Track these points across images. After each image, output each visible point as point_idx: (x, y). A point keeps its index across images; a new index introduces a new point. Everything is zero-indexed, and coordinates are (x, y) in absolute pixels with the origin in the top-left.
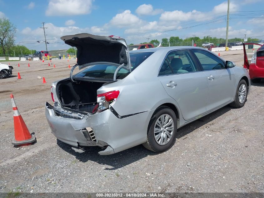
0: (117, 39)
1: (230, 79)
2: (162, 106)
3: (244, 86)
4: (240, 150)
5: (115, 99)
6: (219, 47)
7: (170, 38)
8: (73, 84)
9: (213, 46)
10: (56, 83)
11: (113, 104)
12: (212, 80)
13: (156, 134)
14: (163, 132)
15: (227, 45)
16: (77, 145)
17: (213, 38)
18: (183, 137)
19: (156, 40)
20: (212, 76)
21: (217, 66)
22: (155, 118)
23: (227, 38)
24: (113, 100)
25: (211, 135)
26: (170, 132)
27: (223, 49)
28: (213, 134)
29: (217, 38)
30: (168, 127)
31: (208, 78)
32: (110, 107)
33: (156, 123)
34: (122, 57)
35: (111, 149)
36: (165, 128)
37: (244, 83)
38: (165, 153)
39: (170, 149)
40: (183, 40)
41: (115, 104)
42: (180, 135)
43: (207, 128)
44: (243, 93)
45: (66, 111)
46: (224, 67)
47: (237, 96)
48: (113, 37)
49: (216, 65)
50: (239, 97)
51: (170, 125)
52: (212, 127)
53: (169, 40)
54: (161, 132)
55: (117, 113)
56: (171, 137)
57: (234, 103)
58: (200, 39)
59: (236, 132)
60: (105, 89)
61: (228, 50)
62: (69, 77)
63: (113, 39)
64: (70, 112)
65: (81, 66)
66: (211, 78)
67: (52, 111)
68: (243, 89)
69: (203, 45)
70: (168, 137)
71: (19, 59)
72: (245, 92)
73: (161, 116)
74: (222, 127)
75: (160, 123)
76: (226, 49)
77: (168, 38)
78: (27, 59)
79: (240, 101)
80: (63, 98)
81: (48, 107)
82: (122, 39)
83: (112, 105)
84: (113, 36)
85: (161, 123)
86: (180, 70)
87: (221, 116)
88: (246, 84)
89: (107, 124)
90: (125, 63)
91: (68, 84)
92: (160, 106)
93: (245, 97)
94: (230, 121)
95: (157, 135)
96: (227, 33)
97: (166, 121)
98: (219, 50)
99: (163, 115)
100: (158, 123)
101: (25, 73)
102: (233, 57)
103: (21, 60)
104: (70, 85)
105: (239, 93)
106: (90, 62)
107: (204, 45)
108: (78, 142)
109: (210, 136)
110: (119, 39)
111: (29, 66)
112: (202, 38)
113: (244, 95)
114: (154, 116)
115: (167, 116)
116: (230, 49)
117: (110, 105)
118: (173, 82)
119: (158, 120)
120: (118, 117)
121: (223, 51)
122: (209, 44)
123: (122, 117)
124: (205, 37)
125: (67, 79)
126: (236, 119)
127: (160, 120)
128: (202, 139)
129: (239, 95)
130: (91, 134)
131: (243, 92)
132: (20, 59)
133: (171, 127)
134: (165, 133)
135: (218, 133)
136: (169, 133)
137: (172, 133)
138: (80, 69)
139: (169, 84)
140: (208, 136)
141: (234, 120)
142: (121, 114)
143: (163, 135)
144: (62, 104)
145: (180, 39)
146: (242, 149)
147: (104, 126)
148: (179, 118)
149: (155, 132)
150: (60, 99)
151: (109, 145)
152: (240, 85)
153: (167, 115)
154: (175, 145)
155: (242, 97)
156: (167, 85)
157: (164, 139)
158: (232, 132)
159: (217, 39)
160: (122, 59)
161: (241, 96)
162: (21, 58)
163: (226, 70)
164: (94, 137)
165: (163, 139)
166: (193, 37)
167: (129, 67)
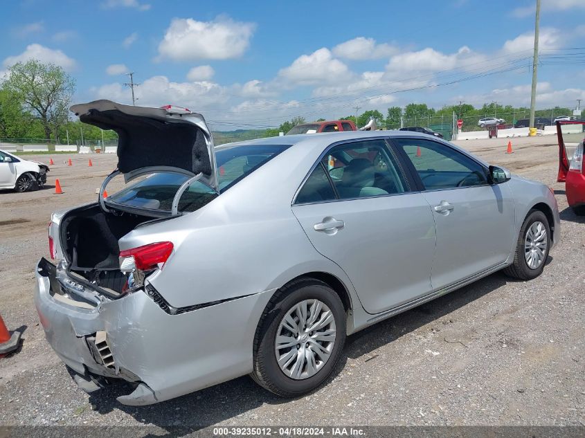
0: (181, 115)
1: (501, 210)
2: (301, 280)
3: (540, 227)
4: (501, 400)
5: (160, 265)
6: (516, 127)
7: (408, 107)
8: (108, 215)
9: (502, 126)
10: (62, 216)
11: (155, 277)
12: (448, 213)
13: (282, 352)
14: (304, 345)
15: (532, 123)
16: (82, 370)
17: (504, 107)
18: (368, 356)
19: (376, 111)
20: (446, 204)
21: (469, 176)
22: (279, 310)
23: (532, 108)
24: (156, 266)
25: (438, 353)
26: (325, 344)
27: (523, 131)
28: (443, 351)
29: (514, 107)
30: (318, 331)
31: (436, 208)
32: (147, 284)
33: (283, 323)
34: (198, 157)
35: (147, 392)
36: (311, 334)
37: (539, 220)
38: (307, 398)
39: (324, 389)
40: (436, 111)
41: (159, 276)
42: (362, 349)
43: (435, 331)
44: (538, 244)
45: (73, 284)
46: (486, 179)
47: (522, 251)
48: (170, 110)
49: (468, 174)
50: (527, 254)
51: (327, 327)
52: (449, 329)
53: (403, 112)
54: (299, 345)
55: (164, 300)
56: (325, 357)
57: (512, 266)
58: (475, 109)
59: (505, 346)
60: (141, 237)
61: (534, 134)
62: (96, 201)
63: (171, 114)
64: (79, 286)
65: (129, 175)
66: (446, 208)
67: (45, 281)
68: (537, 235)
69: (480, 122)
70: (317, 358)
71: (76, 150)
72: (545, 242)
73: (297, 305)
74: (473, 331)
75: (293, 323)
76: (531, 132)
77: (403, 107)
78: (92, 150)
79: (529, 263)
80: (77, 251)
81: (40, 270)
82: (194, 115)
83: (151, 279)
84: (170, 107)
85: (298, 323)
86: (367, 189)
87: (477, 301)
88: (546, 220)
89: (135, 329)
90: (204, 173)
91: (94, 218)
92: (293, 279)
93: (543, 252)
94: (495, 315)
95: (285, 355)
96: (533, 98)
97: (314, 317)
98: (517, 135)
99: (304, 304)
100: (288, 324)
101: (75, 180)
102: (541, 151)
103: (80, 152)
104: (100, 219)
105: (526, 243)
106: (143, 166)
107: (483, 122)
108: (84, 365)
109: (436, 354)
110: (188, 114)
111: (91, 165)
112: (478, 107)
113: (542, 249)
114: (278, 306)
115: (317, 305)
116: (540, 131)
117: (148, 278)
118: (334, 220)
119: (287, 317)
120: (168, 311)
121: (523, 137)
122: (495, 121)
123: (180, 311)
124: (485, 105)
125: (91, 205)
126: (514, 310)
127: (294, 315)
128: (412, 363)
129: (526, 248)
130: (101, 349)
131: (539, 241)
132: (78, 149)
133: (327, 332)
134: (310, 347)
135: (458, 348)
136: (323, 348)
137: (329, 348)
138: (127, 180)
139: (321, 224)
140: (431, 356)
141: (507, 312)
142: (175, 303)
143: (303, 353)
144: (71, 265)
145: (429, 109)
146: (508, 397)
147: (130, 332)
148: (351, 309)
149: (278, 347)
150: (68, 252)
151: (143, 382)
152: (528, 223)
153: (315, 301)
154: (342, 375)
155: (536, 254)
156: (316, 227)
157: (306, 363)
158: (494, 348)
159: (512, 110)
160: (197, 163)
161: (533, 251)
162: (81, 147)
163: (490, 188)
164: (110, 359)
165: (303, 363)
166: (458, 105)
167: (214, 182)
